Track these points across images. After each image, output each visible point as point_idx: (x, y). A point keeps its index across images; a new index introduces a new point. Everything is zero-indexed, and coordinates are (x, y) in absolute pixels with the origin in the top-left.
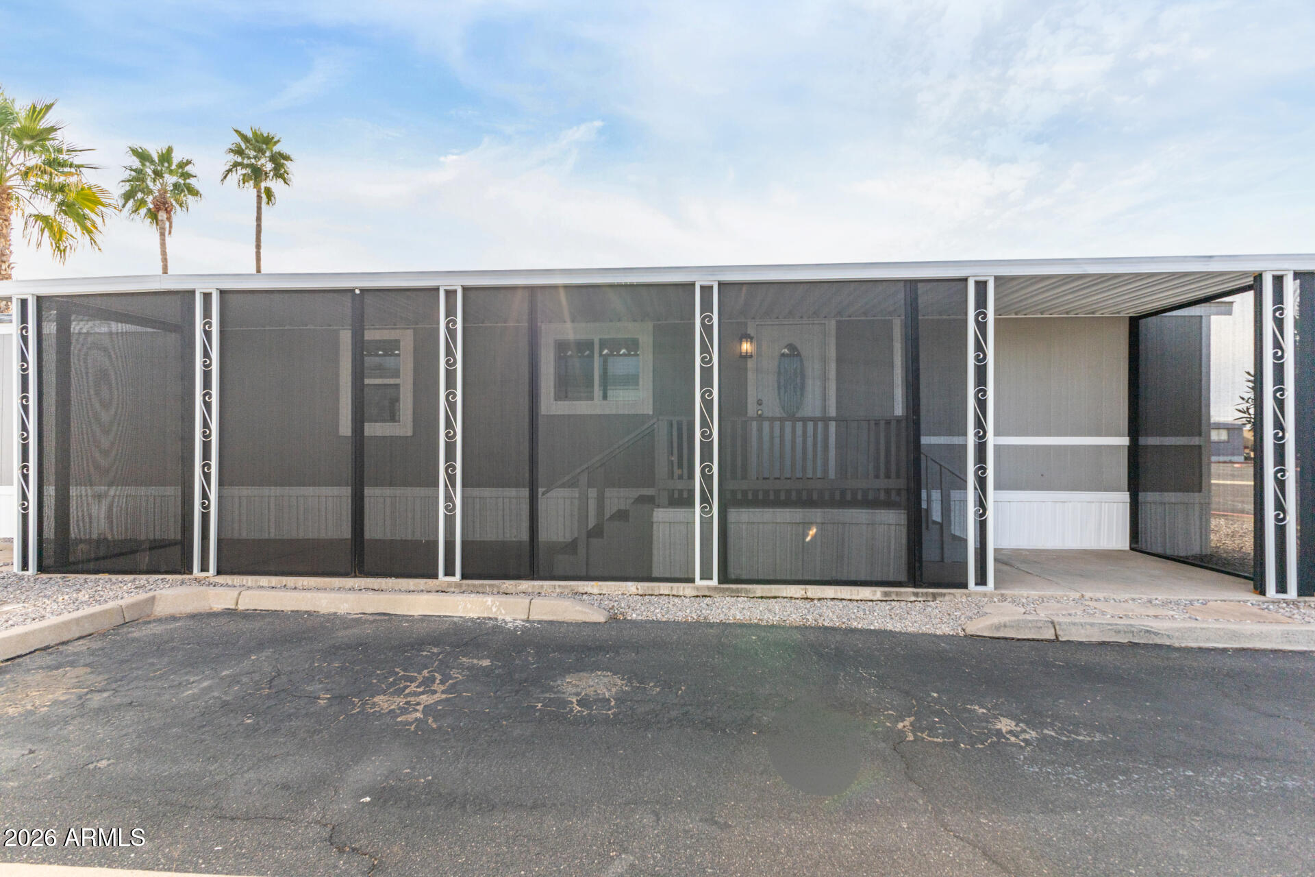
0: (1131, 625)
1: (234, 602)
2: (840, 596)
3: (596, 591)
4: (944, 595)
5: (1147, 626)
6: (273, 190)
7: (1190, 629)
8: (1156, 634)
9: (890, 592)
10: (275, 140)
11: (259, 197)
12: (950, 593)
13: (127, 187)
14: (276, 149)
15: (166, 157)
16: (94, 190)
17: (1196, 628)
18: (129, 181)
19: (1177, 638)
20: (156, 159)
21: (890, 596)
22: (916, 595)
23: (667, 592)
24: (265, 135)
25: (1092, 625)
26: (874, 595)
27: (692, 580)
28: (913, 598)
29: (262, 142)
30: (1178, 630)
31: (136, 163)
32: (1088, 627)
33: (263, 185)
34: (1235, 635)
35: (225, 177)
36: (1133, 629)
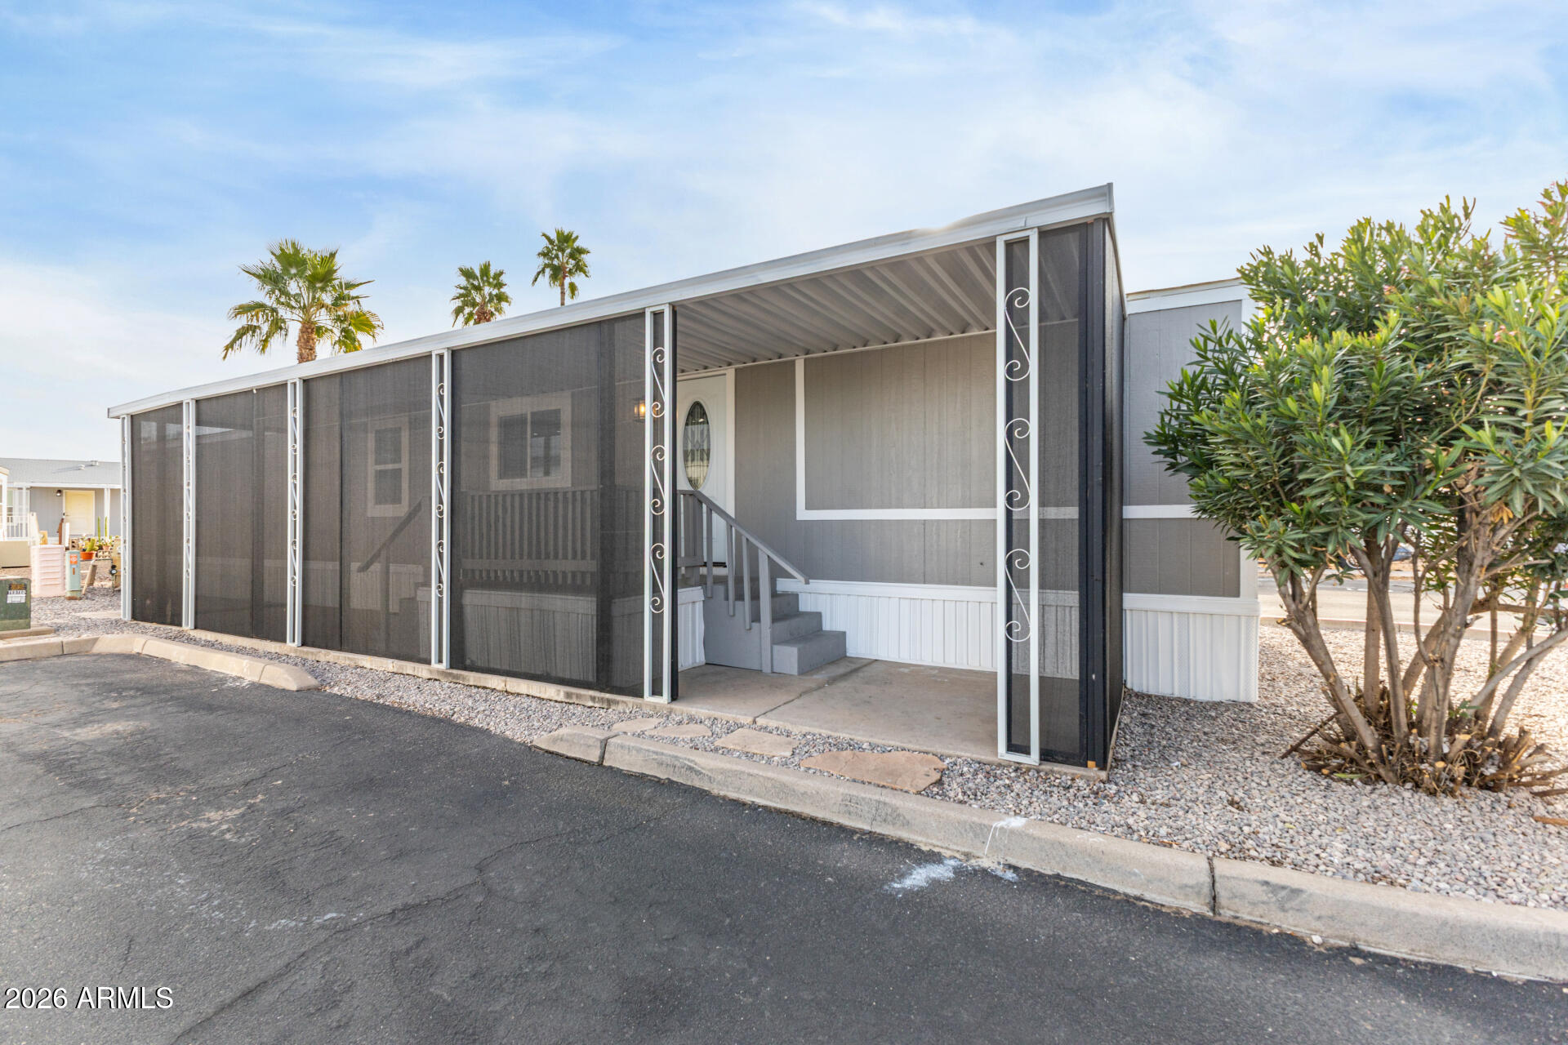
0: (676, 757)
1: (141, 647)
2: (532, 693)
3: (368, 666)
4: (617, 703)
5: (692, 761)
6: (577, 284)
7: (738, 774)
8: (698, 773)
9: (572, 694)
10: (574, 236)
11: (563, 293)
12: (623, 702)
13: (458, 303)
14: (576, 244)
15: (485, 270)
16: (368, 315)
17: (743, 772)
18: (458, 298)
19: (719, 783)
20: (478, 274)
21: (571, 698)
22: (593, 699)
23: (410, 672)
24: (566, 234)
25: (639, 750)
26: (558, 694)
27: (428, 662)
28: (590, 704)
29: (565, 239)
30: (723, 772)
31: (463, 281)
32: (634, 752)
33: (567, 281)
34: (784, 790)
35: (536, 280)
36: (676, 763)
